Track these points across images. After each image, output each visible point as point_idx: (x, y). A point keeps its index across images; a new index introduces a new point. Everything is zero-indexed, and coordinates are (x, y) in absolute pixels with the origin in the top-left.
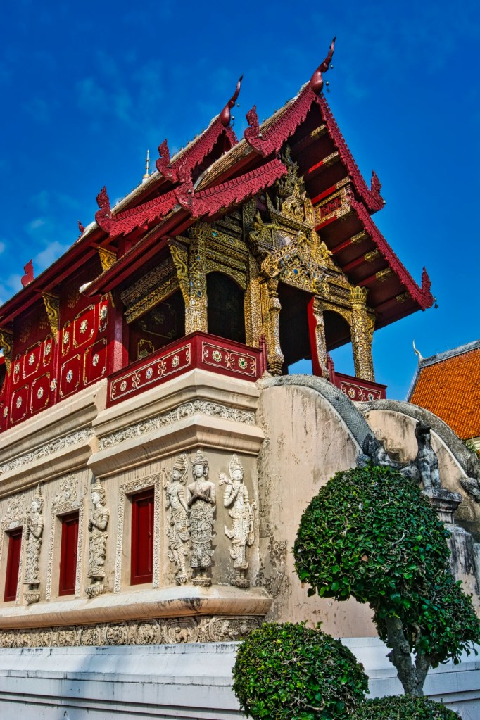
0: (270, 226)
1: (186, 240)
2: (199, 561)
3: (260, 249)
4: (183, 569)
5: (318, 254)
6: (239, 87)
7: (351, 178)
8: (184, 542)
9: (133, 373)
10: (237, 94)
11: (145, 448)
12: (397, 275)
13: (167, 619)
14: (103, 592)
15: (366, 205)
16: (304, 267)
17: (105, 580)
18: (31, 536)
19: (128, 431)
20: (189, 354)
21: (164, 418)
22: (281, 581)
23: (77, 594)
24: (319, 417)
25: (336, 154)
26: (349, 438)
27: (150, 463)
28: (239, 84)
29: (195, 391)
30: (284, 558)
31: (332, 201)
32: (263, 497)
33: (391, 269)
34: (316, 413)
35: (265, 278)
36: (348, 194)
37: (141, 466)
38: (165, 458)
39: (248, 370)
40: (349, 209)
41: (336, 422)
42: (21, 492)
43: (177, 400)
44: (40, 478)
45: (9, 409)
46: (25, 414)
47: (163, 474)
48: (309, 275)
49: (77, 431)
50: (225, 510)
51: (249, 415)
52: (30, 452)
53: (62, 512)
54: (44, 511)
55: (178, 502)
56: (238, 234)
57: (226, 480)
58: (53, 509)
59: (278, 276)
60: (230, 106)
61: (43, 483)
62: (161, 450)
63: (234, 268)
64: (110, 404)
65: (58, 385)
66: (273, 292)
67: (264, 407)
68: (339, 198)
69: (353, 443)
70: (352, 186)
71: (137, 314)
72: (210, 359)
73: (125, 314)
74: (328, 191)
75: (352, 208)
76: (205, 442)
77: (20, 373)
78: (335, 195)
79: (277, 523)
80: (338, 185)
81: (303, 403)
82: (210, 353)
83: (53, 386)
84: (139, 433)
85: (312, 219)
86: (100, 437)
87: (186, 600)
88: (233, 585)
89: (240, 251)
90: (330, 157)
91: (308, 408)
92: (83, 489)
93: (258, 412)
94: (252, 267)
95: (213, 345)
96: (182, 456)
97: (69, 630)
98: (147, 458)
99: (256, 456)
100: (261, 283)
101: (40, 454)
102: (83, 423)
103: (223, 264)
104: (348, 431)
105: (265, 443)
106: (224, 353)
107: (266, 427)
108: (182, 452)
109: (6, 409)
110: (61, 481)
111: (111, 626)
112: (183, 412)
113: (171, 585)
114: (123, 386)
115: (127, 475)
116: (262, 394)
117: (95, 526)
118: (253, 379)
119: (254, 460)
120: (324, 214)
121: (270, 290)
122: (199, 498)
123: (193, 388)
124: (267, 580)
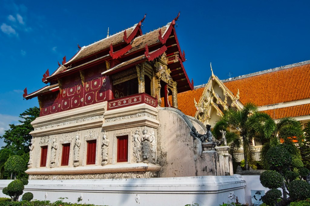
0: (158, 63)
1: (140, 65)
2: (146, 156)
3: (156, 69)
4: (139, 158)
5: (168, 72)
6: (145, 17)
7: (179, 52)
8: (139, 151)
9: (118, 101)
10: (144, 19)
11: (126, 124)
12: (187, 80)
13: (133, 172)
14: (108, 164)
15: (182, 60)
16: (166, 76)
17: (108, 161)
18: (76, 146)
19: (117, 118)
20: (140, 99)
21: (131, 116)
22: (165, 162)
23: (96, 164)
24: (178, 120)
25: (176, 44)
26: (188, 127)
27: (126, 128)
28: (145, 16)
29: (145, 110)
30: (166, 156)
31: (172, 57)
32: (158, 140)
33: (186, 78)
34: (177, 119)
35: (157, 78)
36: (178, 56)
37: (123, 129)
38: (132, 127)
39: (154, 104)
40: (178, 61)
41: (184, 122)
42: (69, 132)
43: (138, 111)
44: (79, 129)
45: (61, 105)
46: (68, 108)
47: (131, 132)
48: (166, 78)
49: (95, 116)
50: (150, 143)
51: (155, 117)
52: (73, 120)
53: (89, 139)
54: (80, 139)
55: (137, 140)
56: (150, 64)
57: (151, 135)
58: (84, 139)
59: (161, 78)
60: (142, 22)
61: (80, 130)
62: (131, 125)
63: (149, 74)
64: (108, 109)
65: (84, 100)
66: (159, 82)
67: (159, 115)
68: (175, 57)
69: (189, 128)
70: (179, 54)
71: (117, 83)
72: (146, 101)
73: (113, 82)
74: (171, 54)
75: (179, 60)
76: (147, 124)
77: (66, 94)
78: (174, 56)
79: (164, 147)
80: (175, 53)
81: (173, 116)
82: (146, 99)
83: (82, 100)
84: (122, 119)
85: (166, 62)
86: (106, 119)
87: (144, 167)
88: (152, 163)
89: (151, 69)
90: (174, 45)
91: (175, 117)
92: (98, 133)
93: (157, 116)
94: (154, 74)
95: (147, 97)
96: (139, 127)
97: (93, 174)
98: (126, 127)
99: (156, 128)
100: (156, 79)
101: (78, 121)
102: (98, 114)
103: (147, 73)
104: (187, 125)
105: (160, 125)
106: (149, 99)
107: (160, 121)
108: (139, 126)
109: (60, 105)
110: (88, 130)
111: (111, 174)
112: (139, 115)
113: (134, 163)
114: (114, 104)
115: (117, 131)
116: (159, 112)
117: (105, 145)
118: (155, 107)
119: (156, 129)
120: (169, 60)
121: (158, 82)
122: (146, 140)
123: (144, 109)
124: (160, 162)
